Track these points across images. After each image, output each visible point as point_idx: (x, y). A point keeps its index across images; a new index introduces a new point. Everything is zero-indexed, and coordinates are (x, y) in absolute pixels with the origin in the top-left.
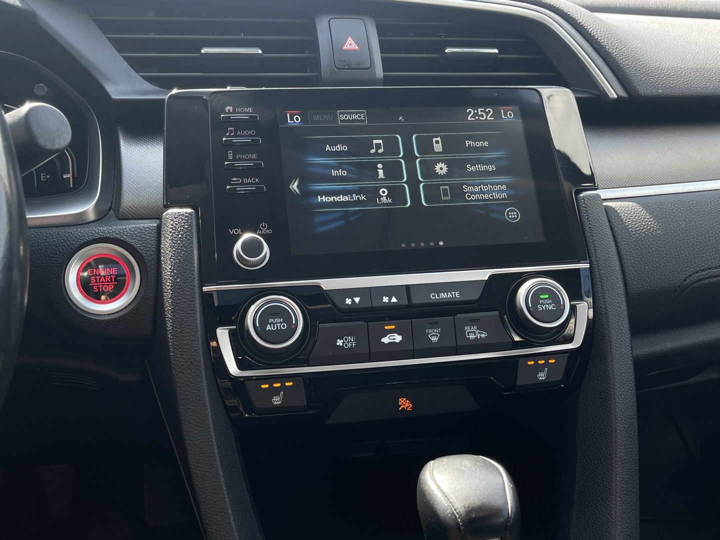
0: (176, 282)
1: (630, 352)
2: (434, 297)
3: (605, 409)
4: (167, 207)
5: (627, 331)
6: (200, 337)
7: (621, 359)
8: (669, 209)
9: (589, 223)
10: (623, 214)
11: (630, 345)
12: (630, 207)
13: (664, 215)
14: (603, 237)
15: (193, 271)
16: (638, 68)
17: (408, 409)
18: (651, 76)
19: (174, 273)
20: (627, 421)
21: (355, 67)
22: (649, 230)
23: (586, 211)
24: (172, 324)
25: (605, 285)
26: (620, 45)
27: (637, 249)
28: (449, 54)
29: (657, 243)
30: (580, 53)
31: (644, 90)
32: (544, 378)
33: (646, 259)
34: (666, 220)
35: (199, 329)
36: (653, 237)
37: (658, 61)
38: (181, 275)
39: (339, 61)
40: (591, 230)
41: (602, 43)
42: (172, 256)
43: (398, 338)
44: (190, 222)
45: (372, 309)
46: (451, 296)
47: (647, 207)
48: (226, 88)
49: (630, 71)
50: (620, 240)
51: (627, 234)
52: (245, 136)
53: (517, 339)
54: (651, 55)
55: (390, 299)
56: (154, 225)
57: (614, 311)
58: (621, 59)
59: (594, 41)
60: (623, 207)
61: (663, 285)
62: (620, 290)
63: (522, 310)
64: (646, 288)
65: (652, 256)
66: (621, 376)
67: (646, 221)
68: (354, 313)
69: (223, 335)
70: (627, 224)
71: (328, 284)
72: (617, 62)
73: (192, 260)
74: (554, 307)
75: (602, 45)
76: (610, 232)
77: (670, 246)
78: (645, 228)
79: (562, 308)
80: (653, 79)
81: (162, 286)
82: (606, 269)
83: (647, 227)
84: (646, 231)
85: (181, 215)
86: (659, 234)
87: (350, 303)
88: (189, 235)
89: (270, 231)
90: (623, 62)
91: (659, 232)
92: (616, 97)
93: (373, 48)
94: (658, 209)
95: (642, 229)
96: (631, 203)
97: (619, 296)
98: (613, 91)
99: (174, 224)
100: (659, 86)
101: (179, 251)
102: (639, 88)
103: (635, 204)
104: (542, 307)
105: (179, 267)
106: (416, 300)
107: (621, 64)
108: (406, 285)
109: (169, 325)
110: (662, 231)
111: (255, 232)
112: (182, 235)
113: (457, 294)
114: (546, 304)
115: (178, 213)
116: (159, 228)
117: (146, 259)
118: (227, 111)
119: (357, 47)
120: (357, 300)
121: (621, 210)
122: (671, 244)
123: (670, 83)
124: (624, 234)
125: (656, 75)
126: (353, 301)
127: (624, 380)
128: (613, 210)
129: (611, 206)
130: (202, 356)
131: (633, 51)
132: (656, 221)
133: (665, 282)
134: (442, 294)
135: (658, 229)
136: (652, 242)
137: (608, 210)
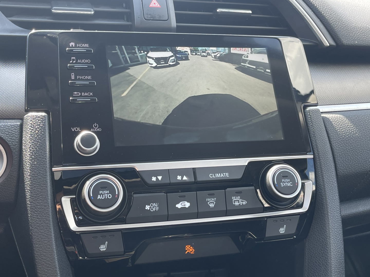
0: (33, 164)
1: (340, 214)
2: (212, 176)
3: (324, 253)
4: (27, 111)
5: (338, 200)
6: (50, 203)
7: (334, 219)
8: (363, 119)
9: (313, 128)
10: (334, 122)
11: (340, 210)
12: (338, 118)
13: (360, 124)
14: (322, 138)
15: (46, 156)
16: (342, 27)
17: (192, 253)
18: (350, 32)
19: (32, 157)
20: (338, 261)
21: (158, 19)
22: (351, 133)
23: (311, 120)
24: (30, 194)
25: (323, 170)
26: (330, 11)
27: (343, 146)
28: (219, 13)
29: (356, 142)
30: (305, 15)
31: (346, 41)
32: (283, 232)
33: (349, 153)
34: (361, 127)
35: (49, 198)
36: (353, 138)
37: (354, 22)
38: (37, 159)
39: (147, 14)
40: (314, 133)
41: (319, 9)
42: (30, 146)
43: (187, 205)
44: (44, 122)
45: (170, 184)
46: (223, 176)
47: (349, 118)
48: (70, 30)
49: (337, 28)
50: (333, 139)
51: (337, 136)
52: (83, 63)
53: (266, 205)
54: (350, 19)
55: (182, 178)
56: (18, 124)
57: (330, 187)
58: (331, 21)
59: (314, 8)
60: (334, 118)
61: (360, 170)
62: (333, 173)
63: (270, 186)
64: (349, 172)
65: (352, 150)
66: (334, 231)
67: (349, 128)
68: (158, 187)
69: (66, 202)
70: (336, 129)
71: (140, 167)
72: (329, 22)
73: (45, 149)
74: (291, 184)
75: (319, 11)
76: (326, 134)
77: (364, 144)
78: (348, 132)
79: (296, 185)
80: (352, 34)
81: (23, 167)
82: (324, 159)
83: (349, 131)
84: (349, 134)
85: (38, 117)
86: (357, 136)
87: (155, 180)
88: (43, 131)
89: (100, 130)
90: (333, 22)
91: (357, 135)
92: (328, 45)
93: (170, 7)
94: (356, 120)
95: (347, 133)
96: (339, 115)
97: (332, 177)
98: (326, 41)
99: (33, 123)
100: (356, 39)
101: (36, 142)
102: (343, 40)
103: (341, 116)
104: (283, 184)
105: (35, 153)
106: (200, 179)
107: (332, 24)
108: (193, 168)
109: (28, 194)
110: (359, 134)
111: (89, 129)
112: (39, 131)
113: (227, 175)
114: (286, 182)
115: (36, 116)
116: (21, 126)
117: (12, 147)
118: (71, 46)
119: (159, 6)
120: (160, 178)
121: (333, 120)
122: (365, 143)
123: (362, 37)
124: (335, 136)
125: (353, 32)
126: (157, 179)
127: (336, 234)
128: (328, 119)
129: (327, 117)
130: (51, 217)
131: (339, 15)
132: (355, 127)
133: (361, 168)
134: (217, 174)
135: (357, 133)
136: (353, 142)
137: (324, 119)
